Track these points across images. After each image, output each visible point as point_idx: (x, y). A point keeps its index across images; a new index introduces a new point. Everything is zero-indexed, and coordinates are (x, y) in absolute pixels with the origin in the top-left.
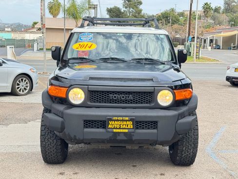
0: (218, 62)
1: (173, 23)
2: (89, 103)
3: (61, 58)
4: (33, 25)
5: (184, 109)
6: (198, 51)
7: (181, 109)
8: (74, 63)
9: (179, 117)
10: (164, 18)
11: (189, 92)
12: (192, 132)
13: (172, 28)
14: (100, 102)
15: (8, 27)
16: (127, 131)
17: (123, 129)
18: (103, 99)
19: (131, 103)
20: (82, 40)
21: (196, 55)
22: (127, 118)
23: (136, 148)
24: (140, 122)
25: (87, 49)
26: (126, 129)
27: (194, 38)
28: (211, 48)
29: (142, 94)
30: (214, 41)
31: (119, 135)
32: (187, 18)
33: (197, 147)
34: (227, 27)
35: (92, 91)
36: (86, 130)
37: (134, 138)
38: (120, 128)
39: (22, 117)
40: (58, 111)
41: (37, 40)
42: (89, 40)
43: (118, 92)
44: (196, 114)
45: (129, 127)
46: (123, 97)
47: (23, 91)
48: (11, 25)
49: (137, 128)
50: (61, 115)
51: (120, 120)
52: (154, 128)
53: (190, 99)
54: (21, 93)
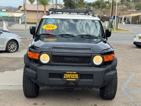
0: (129, 32)
1: (102, 8)
2: (52, 63)
3: (35, 34)
4: (19, 8)
5: (109, 67)
6: (117, 25)
7: (108, 67)
8: (43, 37)
9: (106, 71)
10: (97, 4)
11: (112, 56)
12: (114, 80)
13: (102, 11)
14: (59, 62)
15: (4, 9)
16: (75, 80)
17: (72, 78)
18: (60, 60)
19: (78, 63)
20: (48, 23)
21: (116, 28)
22: (75, 73)
23: (80, 89)
24: (83, 75)
25: (51, 29)
26: (74, 79)
27: (115, 17)
28: (125, 23)
29: (84, 58)
30: (127, 19)
31: (70, 83)
32: (111, 4)
33: (116, 89)
34: (135, 11)
35: (54, 56)
36: (50, 79)
37: (79, 84)
38: (71, 78)
39: (12, 67)
40: (34, 67)
41: (21, 17)
42: (53, 23)
43: (70, 56)
44: (116, 69)
45: (76, 78)
46: (73, 59)
47: (13, 50)
48: (6, 8)
49: (81, 78)
50: (35, 70)
51: (71, 74)
52: (91, 78)
53: (113, 60)
54: (12, 51)
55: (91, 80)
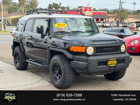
17: (113, 64)
22: (115, 59)
25: (63, 27)
29: (115, 47)
30: (6, 21)
35: (97, 47)
36: (99, 67)
37: (117, 68)
42: (63, 22)
43: (107, 47)
46: (109, 49)
50: (86, 61)
51: (112, 60)
55: (124, 64)
